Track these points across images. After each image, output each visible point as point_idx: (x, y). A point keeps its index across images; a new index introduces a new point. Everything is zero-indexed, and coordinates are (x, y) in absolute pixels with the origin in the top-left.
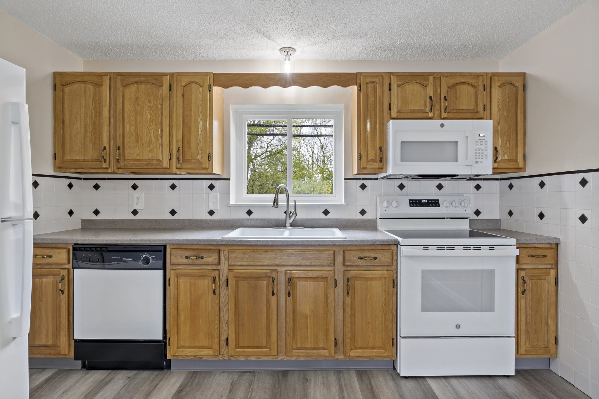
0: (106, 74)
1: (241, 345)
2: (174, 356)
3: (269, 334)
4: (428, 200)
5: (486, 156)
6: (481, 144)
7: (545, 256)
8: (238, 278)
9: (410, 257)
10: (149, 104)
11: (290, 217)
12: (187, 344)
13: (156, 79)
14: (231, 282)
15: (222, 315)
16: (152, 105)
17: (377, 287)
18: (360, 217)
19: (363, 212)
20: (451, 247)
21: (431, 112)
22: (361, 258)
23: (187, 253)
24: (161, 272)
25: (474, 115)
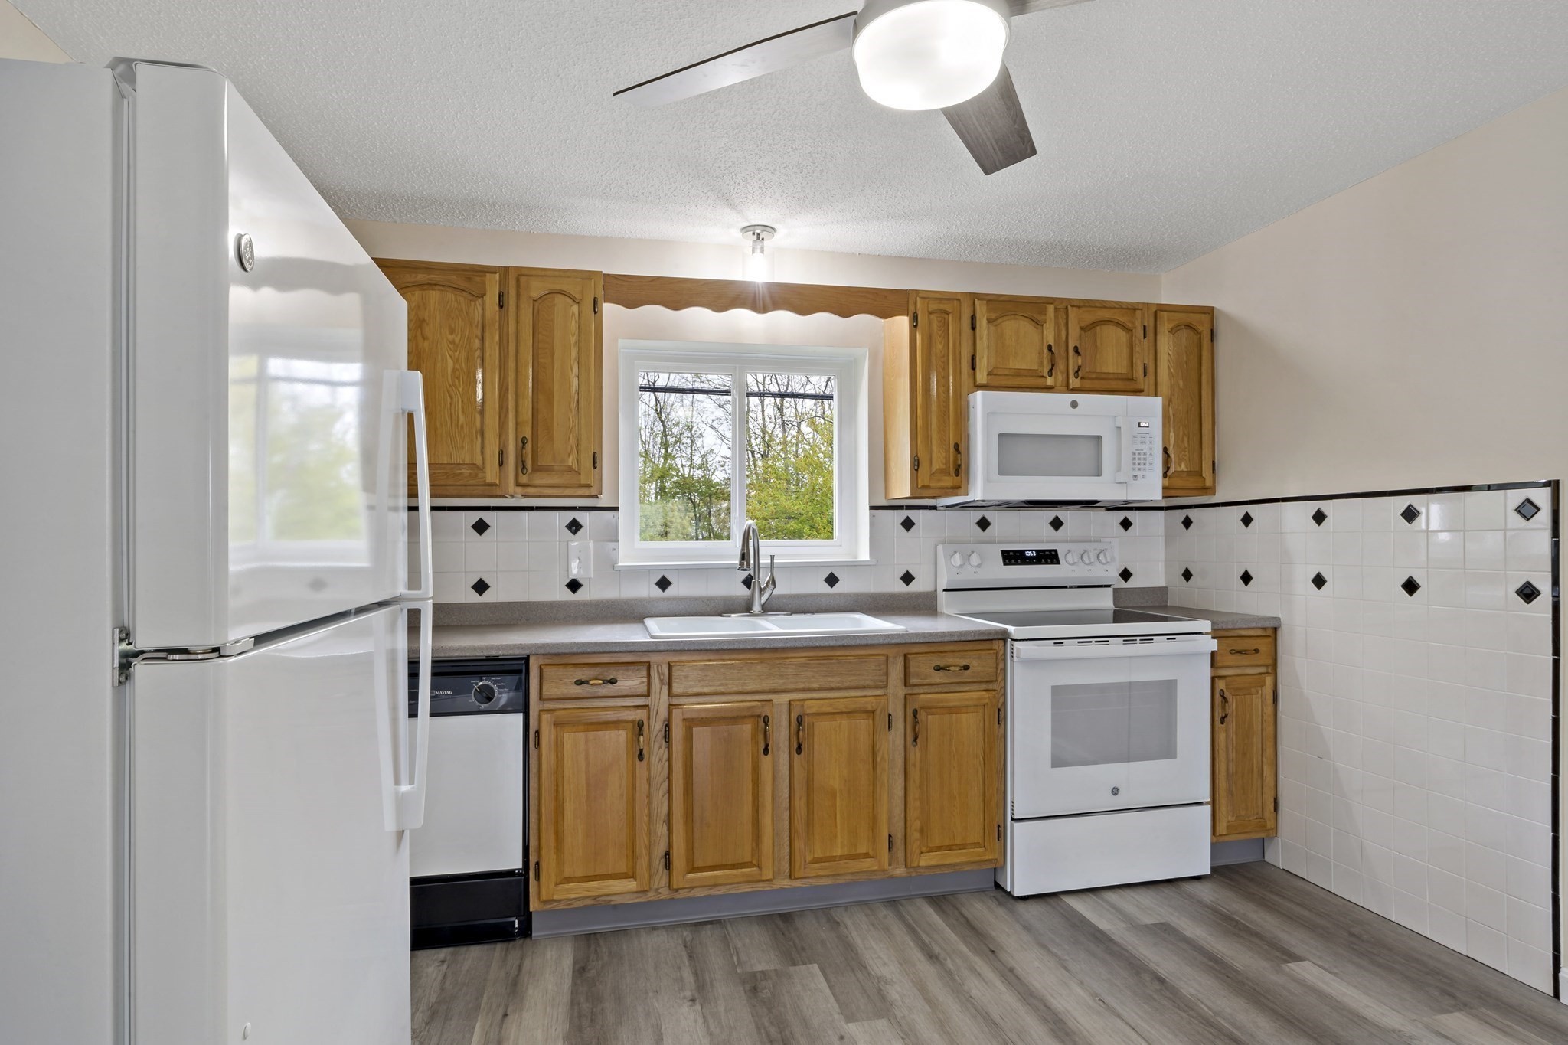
1: (699, 863)
2: (545, 901)
3: (757, 837)
4: (1037, 551)
5: (1151, 464)
6: (1142, 443)
7: (1257, 651)
8: (691, 723)
9: (1032, 663)
10: (450, 337)
11: (762, 591)
12: (579, 874)
13: (469, 279)
14: (677, 732)
15: (654, 805)
16: (457, 340)
17: (970, 724)
18: (901, 588)
19: (908, 578)
20: (1103, 640)
21: (1050, 376)
22: (938, 669)
23: (580, 674)
24: (520, 717)
25: (1127, 385)
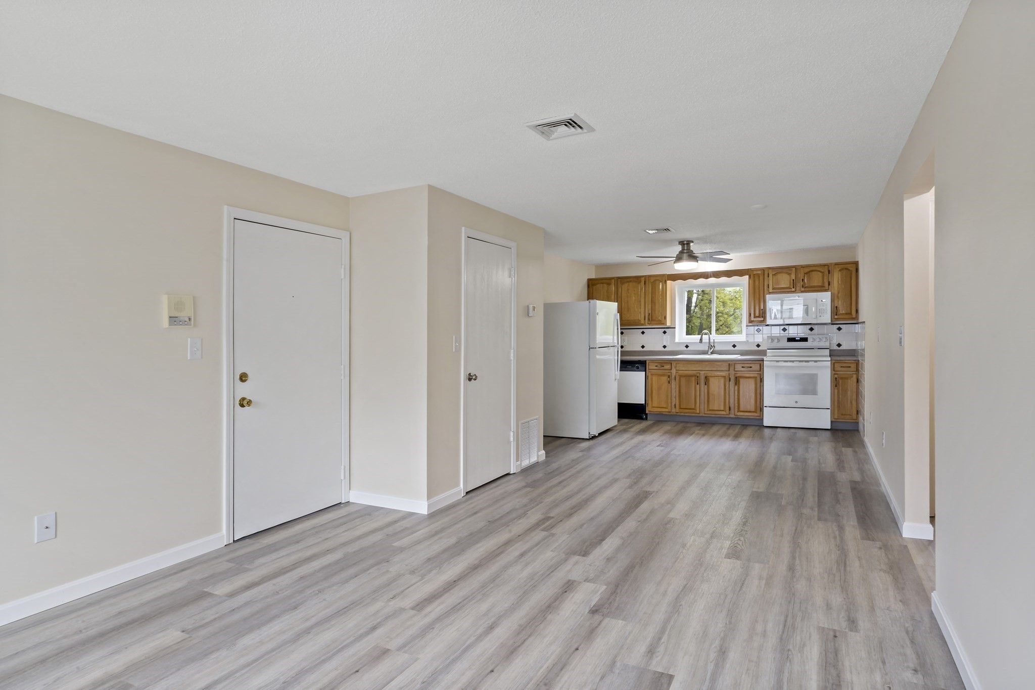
0: (613, 278)
2: (649, 411)
4: (800, 338)
10: (634, 292)
11: (711, 349)
12: (657, 406)
13: (638, 279)
20: (793, 361)
23: (656, 364)
24: (644, 372)
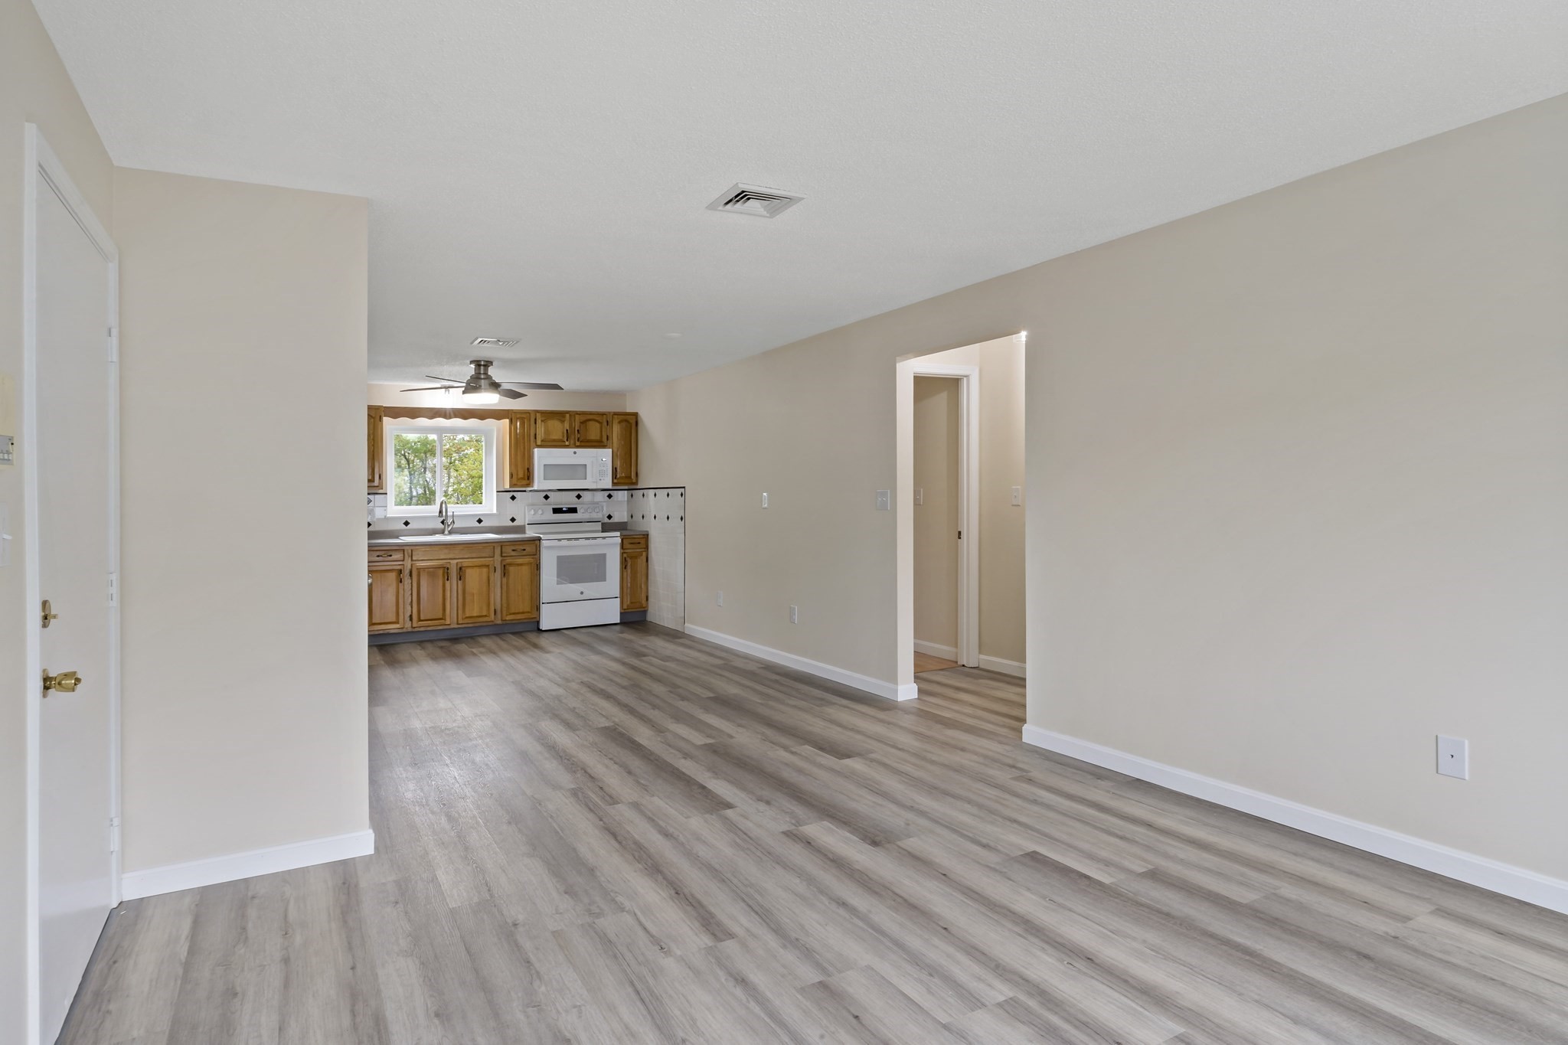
1: (422, 620)
3: (445, 610)
7: (639, 543)
8: (419, 570)
9: (549, 548)
15: (406, 598)
17: (525, 570)
18: (511, 524)
19: (513, 520)
21: (567, 440)
22: (513, 550)
25: (599, 444)
